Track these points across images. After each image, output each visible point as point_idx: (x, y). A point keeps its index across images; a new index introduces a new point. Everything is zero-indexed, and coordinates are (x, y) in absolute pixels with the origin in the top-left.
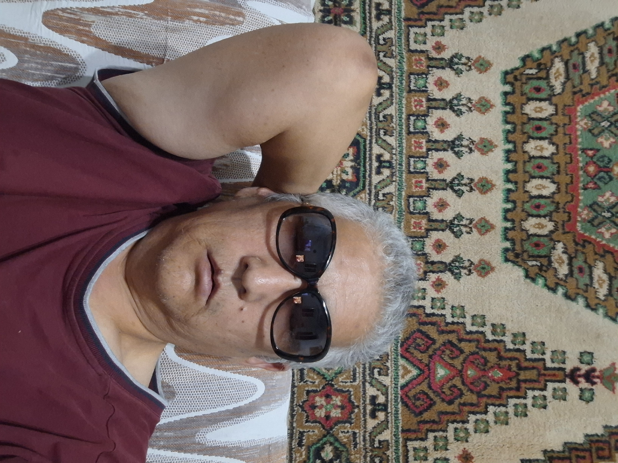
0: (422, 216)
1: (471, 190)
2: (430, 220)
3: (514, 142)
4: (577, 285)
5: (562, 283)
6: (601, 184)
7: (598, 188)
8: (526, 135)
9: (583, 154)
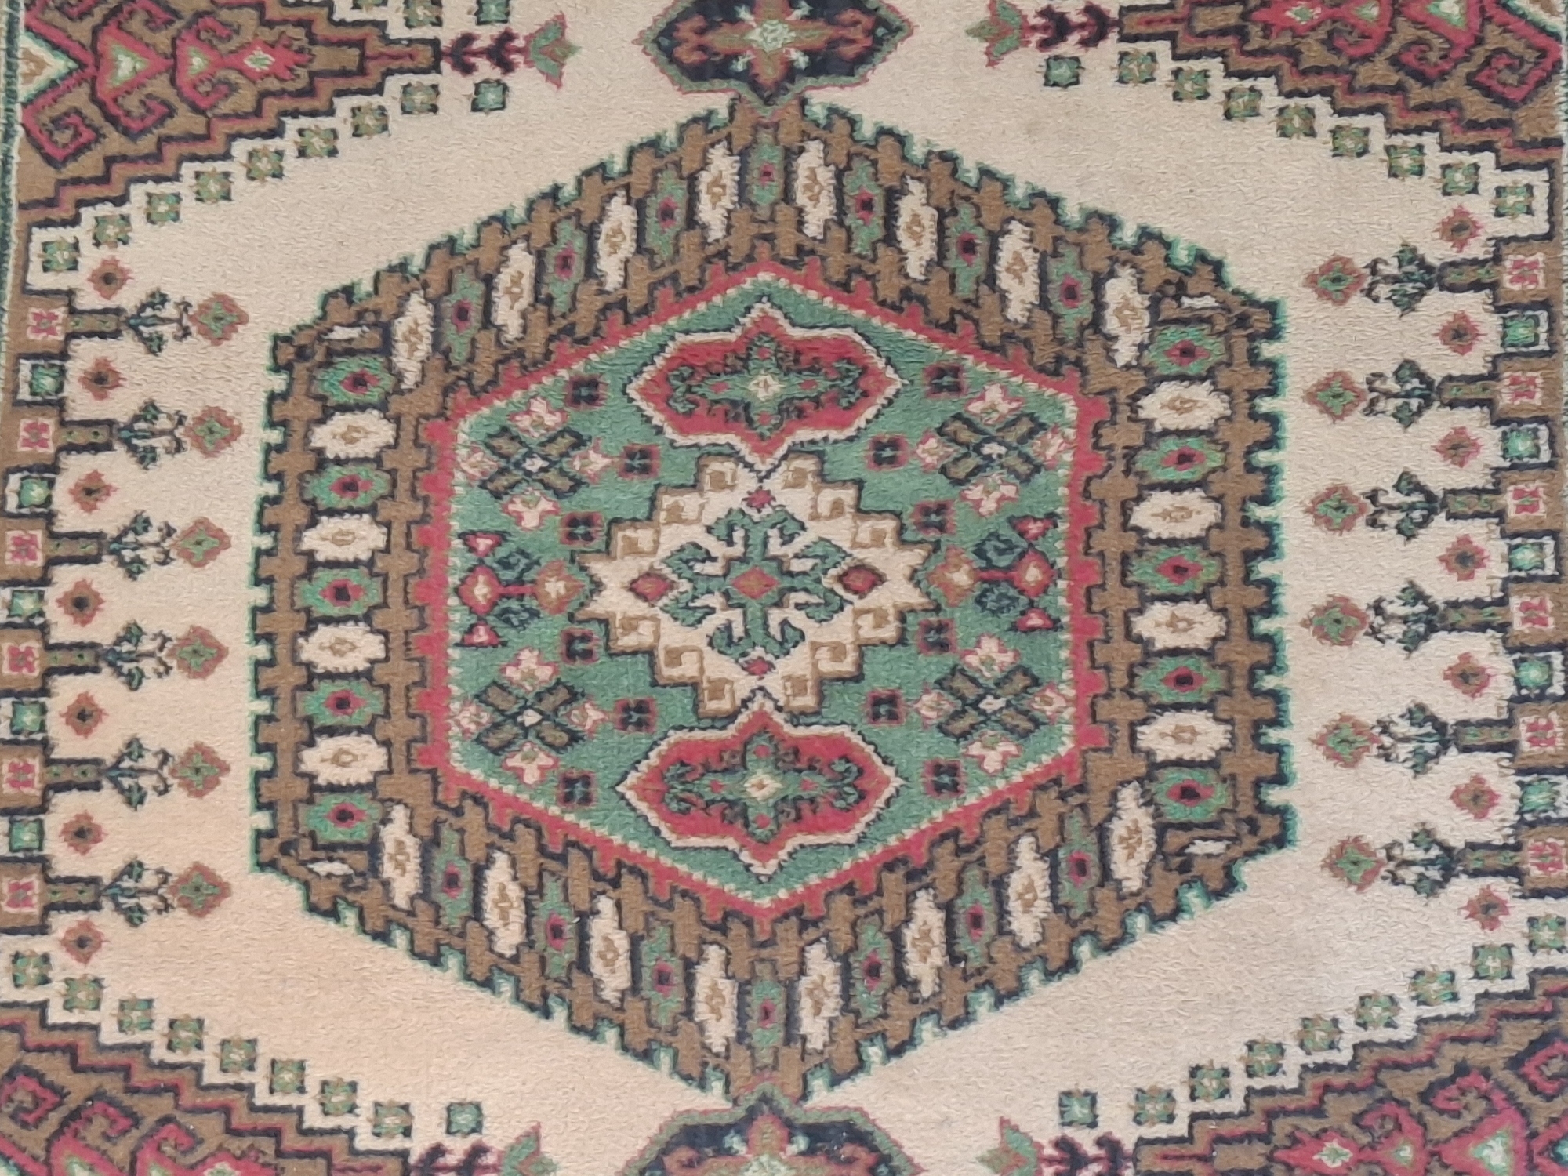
0: (1512, 415)
1: (1373, 496)
2: (1488, 403)
3: (1252, 636)
4: (1081, 254)
5: (1124, 255)
6: (1007, 533)
7: (1014, 522)
8: (1220, 660)
9: (1054, 615)
